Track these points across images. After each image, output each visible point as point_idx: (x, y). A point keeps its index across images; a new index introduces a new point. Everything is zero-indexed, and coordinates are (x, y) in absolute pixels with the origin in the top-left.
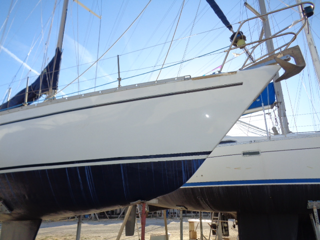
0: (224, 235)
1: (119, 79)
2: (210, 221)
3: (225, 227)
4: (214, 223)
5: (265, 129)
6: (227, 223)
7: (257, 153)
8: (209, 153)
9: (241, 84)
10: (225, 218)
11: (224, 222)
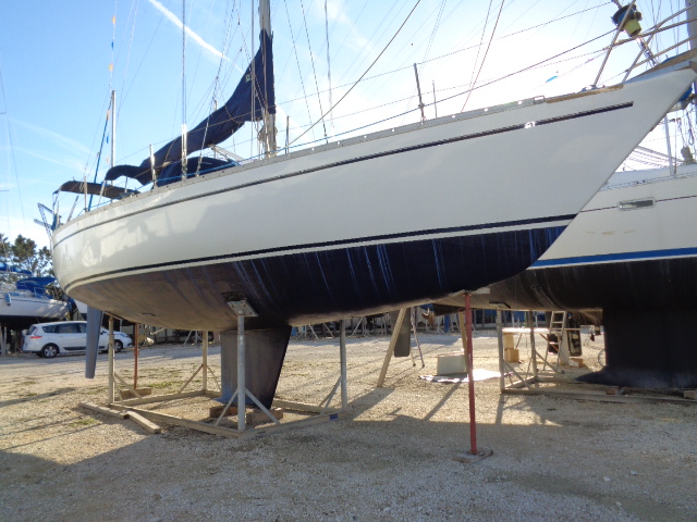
0: (572, 355)
1: (421, 106)
2: (545, 331)
3: (574, 341)
4: (554, 332)
5: (666, 153)
6: (578, 333)
7: (648, 203)
8: (572, 217)
9: (630, 105)
10: (575, 323)
11: (573, 332)
